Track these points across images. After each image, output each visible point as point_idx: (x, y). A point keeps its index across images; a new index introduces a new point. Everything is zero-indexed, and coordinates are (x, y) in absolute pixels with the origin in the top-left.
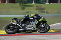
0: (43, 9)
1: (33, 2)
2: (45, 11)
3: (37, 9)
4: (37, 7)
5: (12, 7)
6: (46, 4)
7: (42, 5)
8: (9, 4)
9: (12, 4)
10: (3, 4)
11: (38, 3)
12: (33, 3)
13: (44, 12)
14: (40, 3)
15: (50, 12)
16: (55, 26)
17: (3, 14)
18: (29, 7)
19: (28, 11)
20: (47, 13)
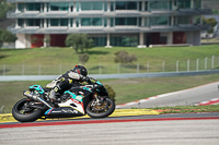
0: (131, 61)
1: (108, 43)
2: (137, 64)
3: (116, 61)
4: (116, 54)
5: (57, 56)
6: (140, 47)
7: (130, 51)
8: (51, 48)
9: (58, 48)
10: (36, 49)
11: (120, 45)
12: (108, 46)
13: (135, 67)
15: (148, 66)
16: (163, 101)
17: (37, 74)
18: (99, 56)
19: (96, 65)
20: (142, 68)
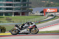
0: (10, 20)
2: (12, 21)
3: (6, 20)
4: (6, 18)
6: (13, 16)
7: (10, 17)
11: (7, 16)
12: (4, 16)
13: (11, 21)
14: (8, 15)
15: (15, 21)
20: (13, 22)
